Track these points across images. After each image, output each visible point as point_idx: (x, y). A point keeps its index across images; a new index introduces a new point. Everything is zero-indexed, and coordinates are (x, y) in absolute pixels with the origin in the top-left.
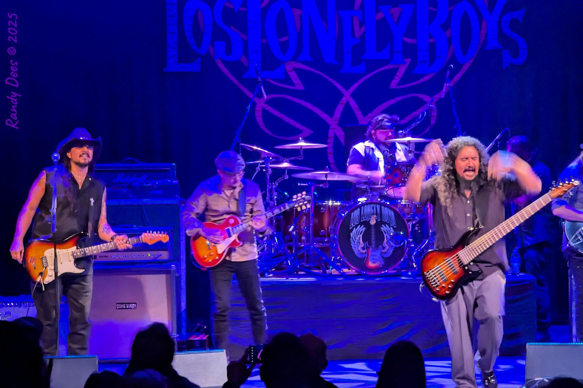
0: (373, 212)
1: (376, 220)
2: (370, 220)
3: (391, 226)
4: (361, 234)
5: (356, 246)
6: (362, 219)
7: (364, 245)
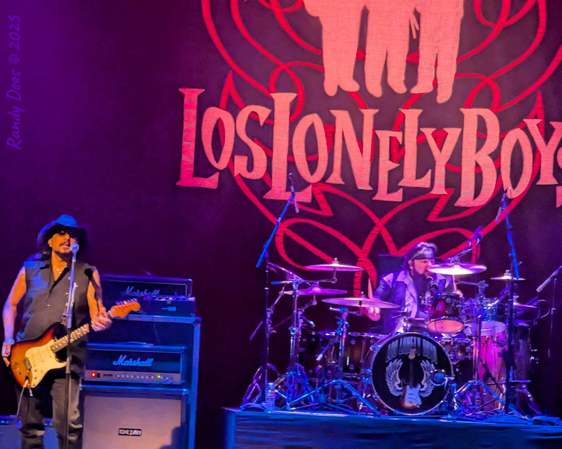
0: (412, 345)
1: (416, 355)
2: (408, 354)
3: (432, 363)
4: (398, 369)
5: (391, 382)
6: (400, 353)
7: (400, 381)
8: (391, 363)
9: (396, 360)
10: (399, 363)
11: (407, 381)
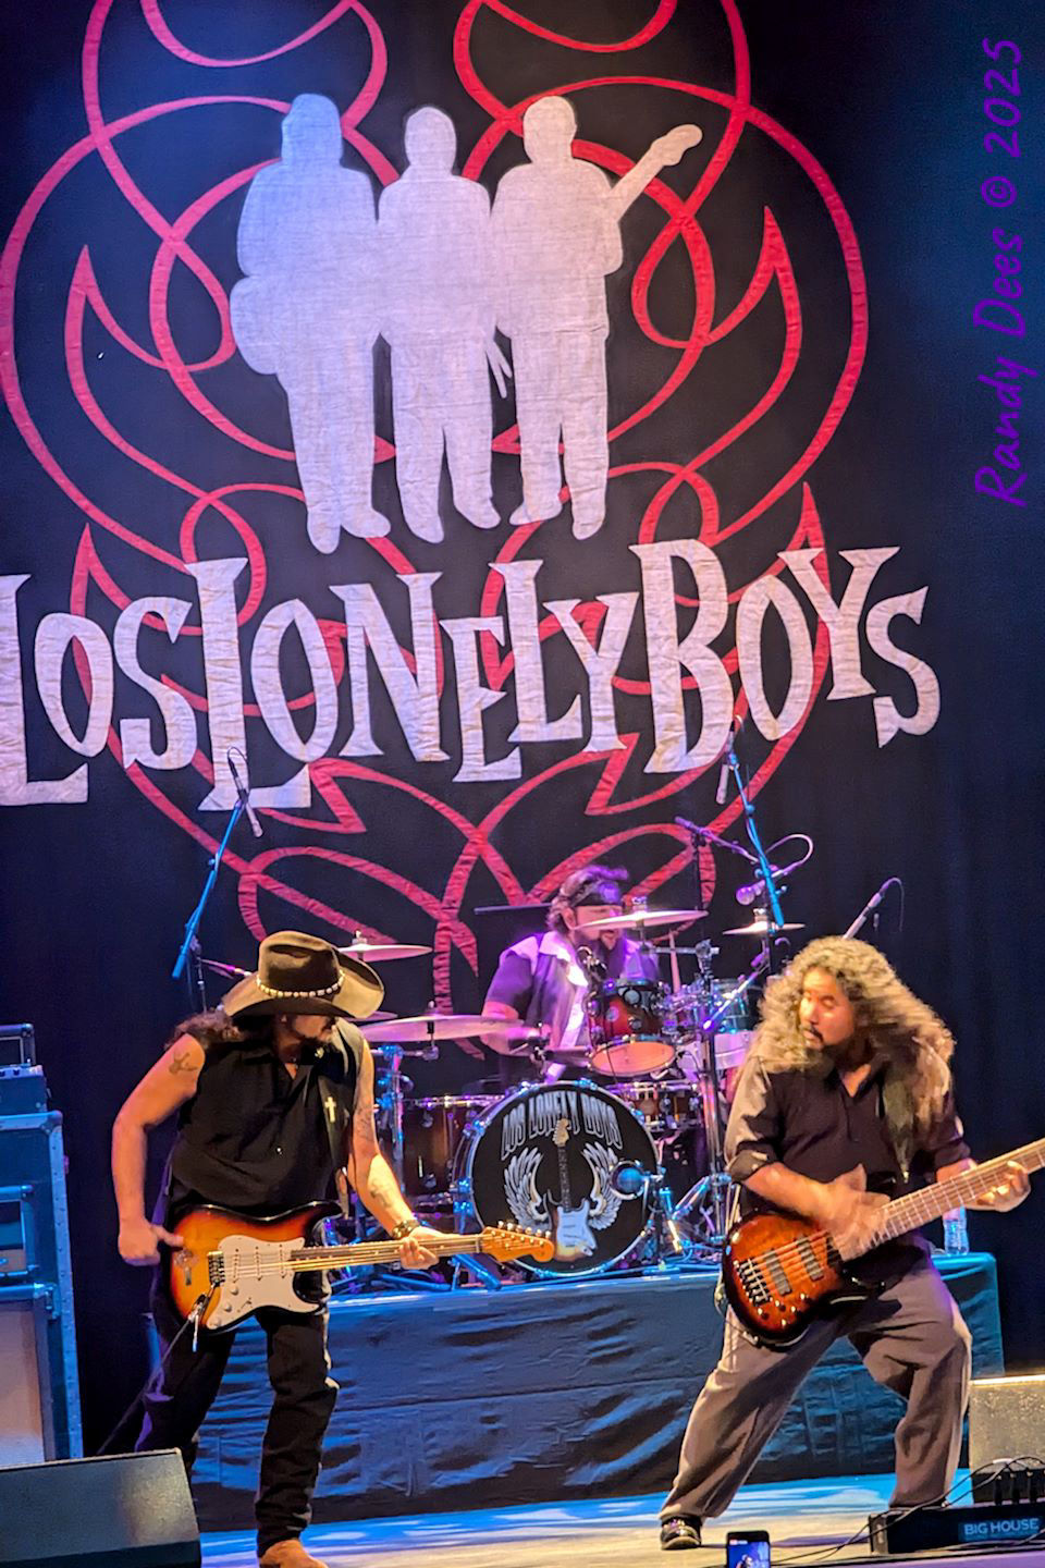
0: (559, 1112)
1: (570, 1132)
2: (552, 1133)
3: (609, 1147)
4: (531, 1171)
5: (520, 1205)
6: (533, 1132)
7: (539, 1200)
8: (514, 1158)
9: (526, 1150)
10: (534, 1157)
11: (557, 1197)
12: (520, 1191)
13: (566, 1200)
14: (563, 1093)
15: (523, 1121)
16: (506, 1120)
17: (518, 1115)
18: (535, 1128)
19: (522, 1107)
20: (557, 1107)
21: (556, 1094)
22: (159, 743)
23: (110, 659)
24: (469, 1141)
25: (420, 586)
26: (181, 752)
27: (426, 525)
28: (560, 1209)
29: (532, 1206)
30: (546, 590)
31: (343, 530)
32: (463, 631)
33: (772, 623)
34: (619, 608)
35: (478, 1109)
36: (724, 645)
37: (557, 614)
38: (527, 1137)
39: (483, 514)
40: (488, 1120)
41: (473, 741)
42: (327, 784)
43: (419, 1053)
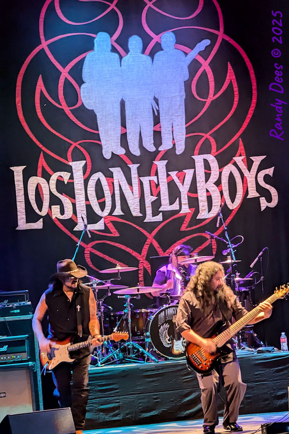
2: (172, 319)
4: (166, 330)
5: (163, 339)
7: (169, 338)
8: (162, 326)
9: (165, 324)
10: (167, 326)
11: (174, 337)
12: (163, 335)
13: (176, 337)
14: (175, 308)
15: (164, 316)
16: (159, 315)
17: (162, 314)
18: (167, 318)
19: (164, 312)
20: (173, 312)
21: (173, 308)
22: (62, 212)
23: (48, 189)
24: (149, 321)
25: (134, 168)
26: (68, 214)
27: (136, 151)
28: (175, 340)
29: (167, 339)
30: (169, 168)
31: (112, 153)
32: (146, 180)
33: (231, 177)
34: (189, 173)
35: (151, 312)
36: (218, 183)
37: (172, 175)
38: (165, 320)
39: (151, 148)
40: (154, 315)
41: (149, 211)
42: (109, 223)
43: (135, 297)
